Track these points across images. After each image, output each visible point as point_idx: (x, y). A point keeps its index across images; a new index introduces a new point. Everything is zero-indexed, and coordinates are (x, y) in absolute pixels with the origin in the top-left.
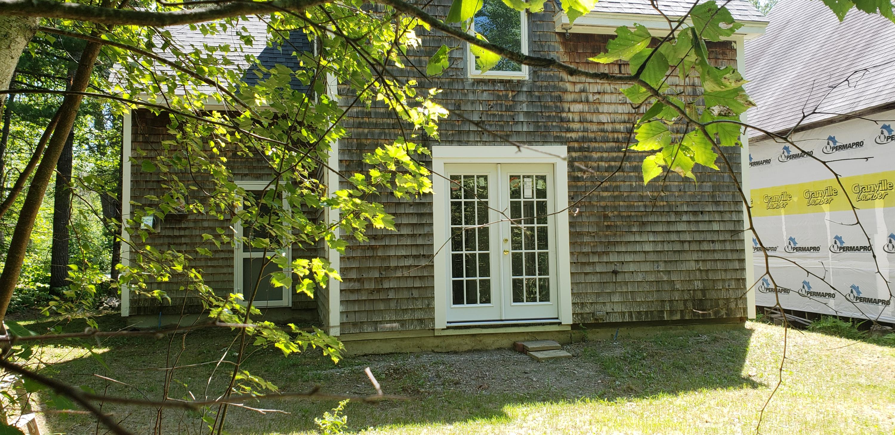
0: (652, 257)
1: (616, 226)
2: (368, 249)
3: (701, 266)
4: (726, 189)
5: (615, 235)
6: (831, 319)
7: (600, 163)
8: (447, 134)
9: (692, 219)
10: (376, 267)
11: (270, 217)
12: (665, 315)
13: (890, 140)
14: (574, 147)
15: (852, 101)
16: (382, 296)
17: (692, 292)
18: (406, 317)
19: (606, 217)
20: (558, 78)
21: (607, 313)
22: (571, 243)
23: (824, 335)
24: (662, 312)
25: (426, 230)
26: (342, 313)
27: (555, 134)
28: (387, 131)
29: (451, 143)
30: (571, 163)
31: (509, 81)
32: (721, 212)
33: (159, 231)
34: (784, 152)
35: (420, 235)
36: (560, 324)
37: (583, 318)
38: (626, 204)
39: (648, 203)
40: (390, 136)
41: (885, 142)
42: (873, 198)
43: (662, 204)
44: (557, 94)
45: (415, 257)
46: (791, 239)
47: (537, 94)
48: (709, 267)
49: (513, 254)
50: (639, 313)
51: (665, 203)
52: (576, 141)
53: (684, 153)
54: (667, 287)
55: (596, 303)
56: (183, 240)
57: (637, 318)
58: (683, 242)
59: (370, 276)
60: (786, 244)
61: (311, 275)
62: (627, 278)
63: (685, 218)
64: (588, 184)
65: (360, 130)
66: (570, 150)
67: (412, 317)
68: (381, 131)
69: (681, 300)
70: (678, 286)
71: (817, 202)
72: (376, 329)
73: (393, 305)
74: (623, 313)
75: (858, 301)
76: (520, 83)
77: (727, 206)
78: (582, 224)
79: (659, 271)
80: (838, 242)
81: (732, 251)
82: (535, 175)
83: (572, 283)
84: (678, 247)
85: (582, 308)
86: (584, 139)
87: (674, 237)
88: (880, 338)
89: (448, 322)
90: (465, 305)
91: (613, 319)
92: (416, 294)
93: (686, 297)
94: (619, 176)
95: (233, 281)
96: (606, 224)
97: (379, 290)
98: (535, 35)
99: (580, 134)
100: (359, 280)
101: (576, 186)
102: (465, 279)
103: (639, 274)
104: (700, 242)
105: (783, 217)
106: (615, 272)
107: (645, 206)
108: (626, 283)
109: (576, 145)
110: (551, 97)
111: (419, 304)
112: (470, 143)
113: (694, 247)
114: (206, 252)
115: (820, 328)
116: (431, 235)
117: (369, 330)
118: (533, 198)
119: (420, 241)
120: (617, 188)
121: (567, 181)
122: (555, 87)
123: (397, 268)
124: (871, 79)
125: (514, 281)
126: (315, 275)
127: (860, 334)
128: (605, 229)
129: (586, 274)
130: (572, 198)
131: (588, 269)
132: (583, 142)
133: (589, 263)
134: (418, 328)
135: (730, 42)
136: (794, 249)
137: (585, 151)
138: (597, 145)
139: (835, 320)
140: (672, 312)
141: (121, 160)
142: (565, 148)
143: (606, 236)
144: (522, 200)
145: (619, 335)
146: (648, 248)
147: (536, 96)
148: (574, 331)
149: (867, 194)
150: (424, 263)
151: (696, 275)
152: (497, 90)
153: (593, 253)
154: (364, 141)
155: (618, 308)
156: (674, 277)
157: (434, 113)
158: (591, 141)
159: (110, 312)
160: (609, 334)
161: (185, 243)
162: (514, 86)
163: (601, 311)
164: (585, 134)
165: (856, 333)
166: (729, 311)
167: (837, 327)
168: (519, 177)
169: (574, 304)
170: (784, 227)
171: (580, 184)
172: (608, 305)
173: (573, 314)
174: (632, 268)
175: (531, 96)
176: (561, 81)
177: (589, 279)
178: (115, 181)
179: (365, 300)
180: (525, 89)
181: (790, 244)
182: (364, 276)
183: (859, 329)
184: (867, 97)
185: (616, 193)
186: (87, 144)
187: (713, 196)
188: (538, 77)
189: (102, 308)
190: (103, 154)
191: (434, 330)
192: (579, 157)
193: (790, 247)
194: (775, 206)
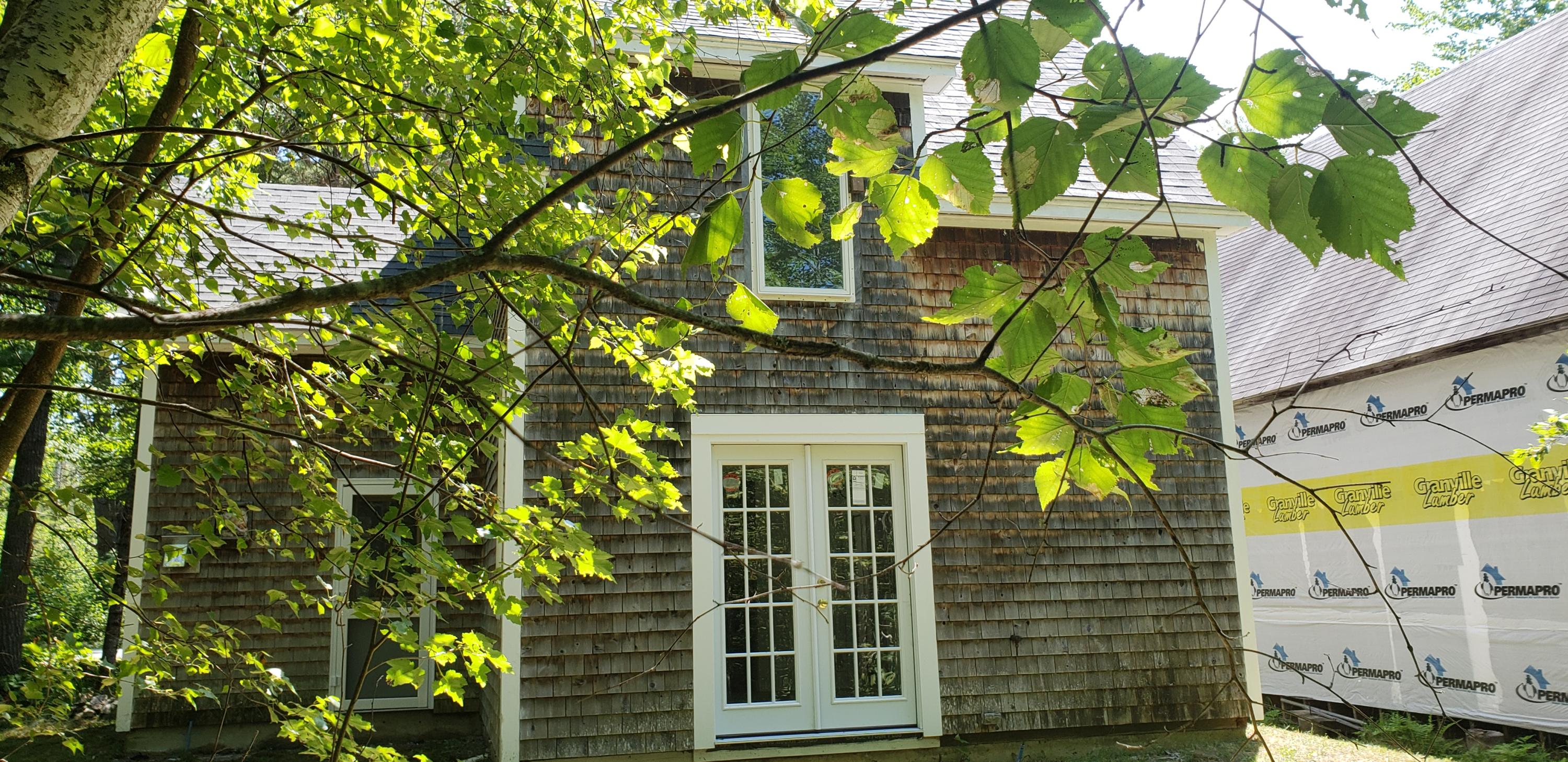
0: (1077, 611)
1: (1014, 556)
2: (573, 601)
3: (1163, 625)
4: (1200, 490)
5: (1012, 571)
6: (1396, 719)
7: (982, 444)
8: (716, 393)
9: (1144, 542)
10: (587, 636)
11: (388, 558)
12: (1105, 716)
13: (1469, 404)
14: (936, 417)
15: (1403, 338)
16: (598, 689)
17: (1149, 673)
18: (641, 728)
19: (996, 539)
20: (905, 299)
21: (1003, 714)
22: (936, 587)
23: (1385, 749)
24: (1099, 710)
25: (679, 565)
26: (523, 722)
27: (903, 394)
28: (611, 389)
29: (723, 408)
30: (931, 442)
31: (823, 305)
32: (1194, 530)
33: (198, 571)
34: (1296, 425)
35: (668, 574)
36: (920, 736)
37: (960, 724)
38: (1028, 516)
39: (1066, 515)
40: (617, 397)
41: (1462, 406)
42: (1450, 503)
43: (1090, 515)
44: (904, 326)
45: (659, 615)
46: (1318, 574)
47: (870, 326)
48: (1177, 629)
49: (834, 606)
50: (1059, 712)
51: (1096, 515)
52: (939, 406)
53: (1100, 462)
54: (1106, 665)
55: (983, 696)
56: (241, 587)
57: (1056, 721)
58: (1130, 584)
59: (576, 652)
60: (1311, 583)
61: (460, 664)
62: (1037, 648)
63: (1131, 541)
64: (963, 480)
65: (565, 388)
66: (929, 421)
67: (652, 728)
68: (602, 389)
69: (1131, 689)
70: (1125, 663)
71: (1358, 509)
72: (586, 751)
73: (617, 706)
74: (1031, 714)
75: (1441, 684)
76: (841, 308)
77: (1203, 519)
78: (954, 552)
79: (1091, 637)
80: (1398, 580)
81: (1216, 598)
82: (870, 464)
83: (940, 660)
84: (1121, 593)
85: (959, 705)
86: (952, 403)
87: (1114, 575)
88: (1483, 753)
89: (718, 737)
90: (750, 705)
91: (1014, 725)
92: (659, 684)
93: (1141, 682)
94: (1016, 468)
95: (328, 662)
96: (995, 551)
97: (591, 679)
98: (864, 230)
99: (946, 394)
100: (556, 660)
101: (943, 485)
102: (748, 654)
103: (1058, 642)
104: (1160, 583)
105: (1303, 535)
106: (1015, 640)
107: (1063, 520)
108: (1035, 658)
109: (939, 413)
110: (895, 331)
111: (665, 704)
112: (758, 409)
113: (1151, 592)
114: (272, 624)
115: (1379, 736)
116: (686, 574)
117: (574, 753)
118: (868, 505)
119: (667, 586)
120: (1013, 487)
121: (926, 475)
122: (900, 315)
123: (625, 636)
124: (1430, 302)
125: (838, 657)
126: (467, 663)
127: (1448, 745)
128: (994, 562)
129: (965, 642)
130: (936, 506)
131: (968, 634)
132: (951, 407)
133: (969, 624)
134: (663, 749)
135: (1194, 241)
136: (1325, 592)
137: (956, 424)
138: (974, 413)
139: (1404, 720)
140: (1116, 711)
141: (136, 441)
142: (921, 418)
143: (997, 574)
144: (849, 509)
145: (1025, 754)
146: (1070, 594)
147: (869, 330)
148: (946, 749)
149: (1439, 495)
150: (674, 625)
151: (1155, 643)
152: (803, 320)
153: (975, 604)
154: (571, 408)
155: (1022, 705)
156: (1118, 648)
157: (689, 368)
158: (964, 406)
159: (95, 722)
160: (1008, 753)
161: (244, 593)
162: (831, 313)
163: (992, 710)
164: (955, 394)
165: (1441, 743)
166: (1217, 708)
167: (1408, 732)
168: (842, 468)
169: (943, 698)
170: (1305, 553)
171: (948, 480)
172: (1005, 699)
173: (943, 717)
174: (1044, 630)
175: (861, 330)
176: (911, 304)
177: (971, 652)
178: (123, 478)
179: (566, 698)
180: (849, 318)
181: (1317, 583)
182: (565, 653)
183: (1448, 735)
184: (1428, 331)
185: (1011, 498)
186: (78, 411)
187: (1179, 503)
188: (872, 297)
189: (80, 715)
190: (105, 429)
191: (691, 751)
192: (945, 434)
193: (1317, 588)
194: (1288, 516)
